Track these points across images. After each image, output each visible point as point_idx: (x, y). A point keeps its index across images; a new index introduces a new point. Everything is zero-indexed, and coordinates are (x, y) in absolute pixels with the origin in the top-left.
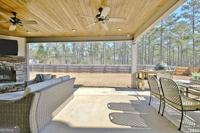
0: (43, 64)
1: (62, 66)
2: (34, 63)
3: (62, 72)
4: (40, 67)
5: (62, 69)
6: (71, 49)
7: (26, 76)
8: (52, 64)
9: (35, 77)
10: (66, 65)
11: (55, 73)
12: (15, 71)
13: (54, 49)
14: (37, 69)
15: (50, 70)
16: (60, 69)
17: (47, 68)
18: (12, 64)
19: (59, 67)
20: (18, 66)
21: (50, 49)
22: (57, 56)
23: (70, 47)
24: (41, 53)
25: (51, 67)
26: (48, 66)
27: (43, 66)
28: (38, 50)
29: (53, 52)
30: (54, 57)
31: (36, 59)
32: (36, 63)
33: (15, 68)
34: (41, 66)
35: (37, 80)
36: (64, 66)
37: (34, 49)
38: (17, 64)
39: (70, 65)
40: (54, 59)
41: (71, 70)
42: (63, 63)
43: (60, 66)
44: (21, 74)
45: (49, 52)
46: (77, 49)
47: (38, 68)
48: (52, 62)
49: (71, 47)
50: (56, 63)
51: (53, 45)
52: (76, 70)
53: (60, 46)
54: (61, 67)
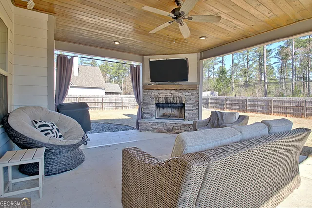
0: (223, 97)
1: (258, 101)
2: (211, 96)
3: (257, 111)
4: (220, 102)
5: (257, 106)
6: (276, 68)
7: (197, 113)
8: (238, 97)
9: (209, 117)
10: (264, 98)
11: (244, 113)
12: (184, 104)
13: (242, 73)
14: (215, 105)
15: (235, 107)
16: (253, 106)
17: (229, 104)
18: (181, 94)
19: (251, 103)
20: (187, 97)
21: (235, 74)
22: (247, 84)
23: (274, 66)
24: (222, 82)
25: (236, 102)
26: (232, 100)
27: (224, 100)
28: (218, 77)
29: (241, 79)
30: (241, 86)
31: (215, 90)
32: (214, 96)
33: (184, 99)
34: (222, 100)
35: (211, 121)
36: (262, 101)
37: (212, 77)
38: (187, 94)
39: (274, 98)
40: (243, 90)
41: (276, 110)
42: (259, 95)
43: (253, 101)
44: (192, 108)
45: (234, 79)
46: (293, 65)
47: (217, 103)
48: (238, 95)
49: (276, 64)
50: (246, 95)
51: (241, 67)
52: (288, 110)
53: (254, 66)
54: (254, 103)
